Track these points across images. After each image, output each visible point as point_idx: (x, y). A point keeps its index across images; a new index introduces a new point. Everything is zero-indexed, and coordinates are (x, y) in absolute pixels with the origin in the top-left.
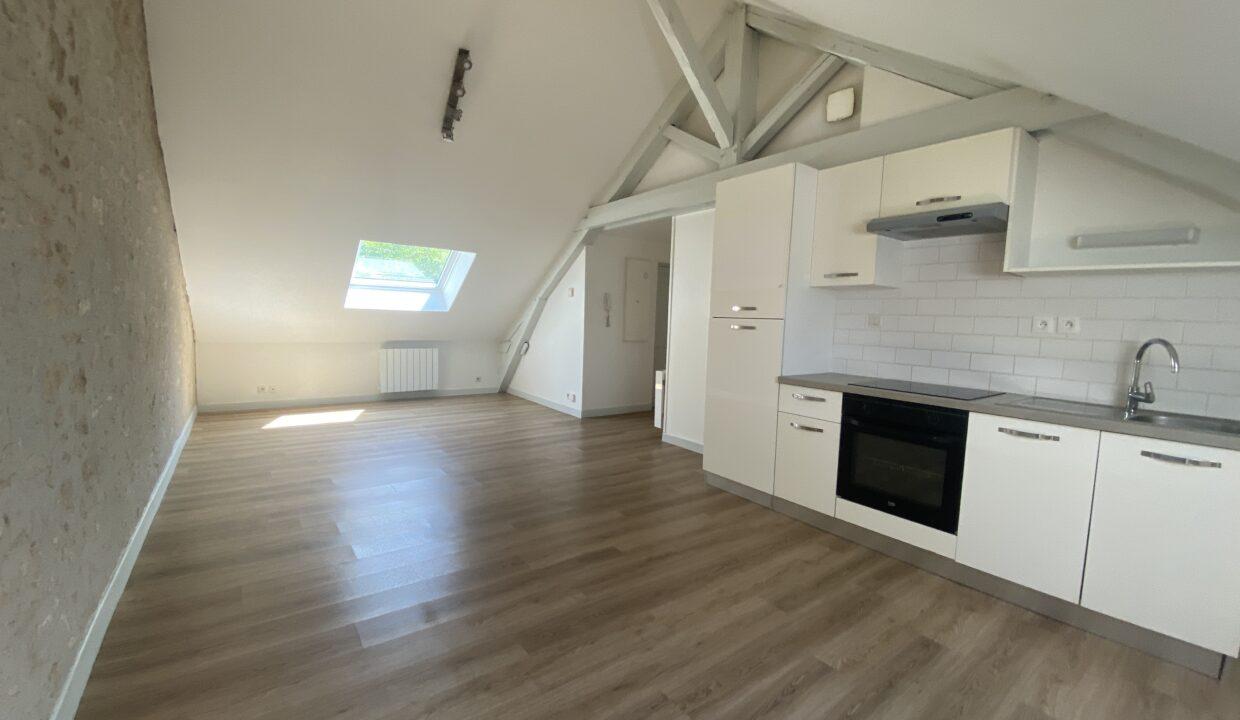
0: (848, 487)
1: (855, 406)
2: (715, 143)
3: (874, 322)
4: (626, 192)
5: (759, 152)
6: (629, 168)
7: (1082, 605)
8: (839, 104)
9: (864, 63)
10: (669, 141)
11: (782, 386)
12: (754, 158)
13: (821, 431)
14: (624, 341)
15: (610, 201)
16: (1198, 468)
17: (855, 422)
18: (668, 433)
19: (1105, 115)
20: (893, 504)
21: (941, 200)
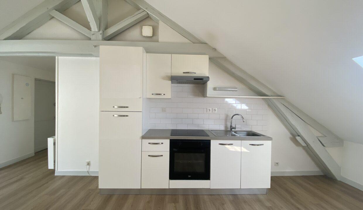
0: (174, 175)
1: (174, 144)
2: (89, 28)
3: (164, 110)
4: (18, 36)
5: (111, 38)
6: (23, 24)
7: (241, 188)
8: (147, 31)
9: (159, 19)
10: (53, 17)
11: (143, 140)
12: (108, 40)
13: (162, 156)
14: (13, 121)
15: (5, 39)
16: (258, 146)
17: (175, 150)
18: (59, 170)
19: (225, 57)
20: (190, 176)
21: (188, 73)
